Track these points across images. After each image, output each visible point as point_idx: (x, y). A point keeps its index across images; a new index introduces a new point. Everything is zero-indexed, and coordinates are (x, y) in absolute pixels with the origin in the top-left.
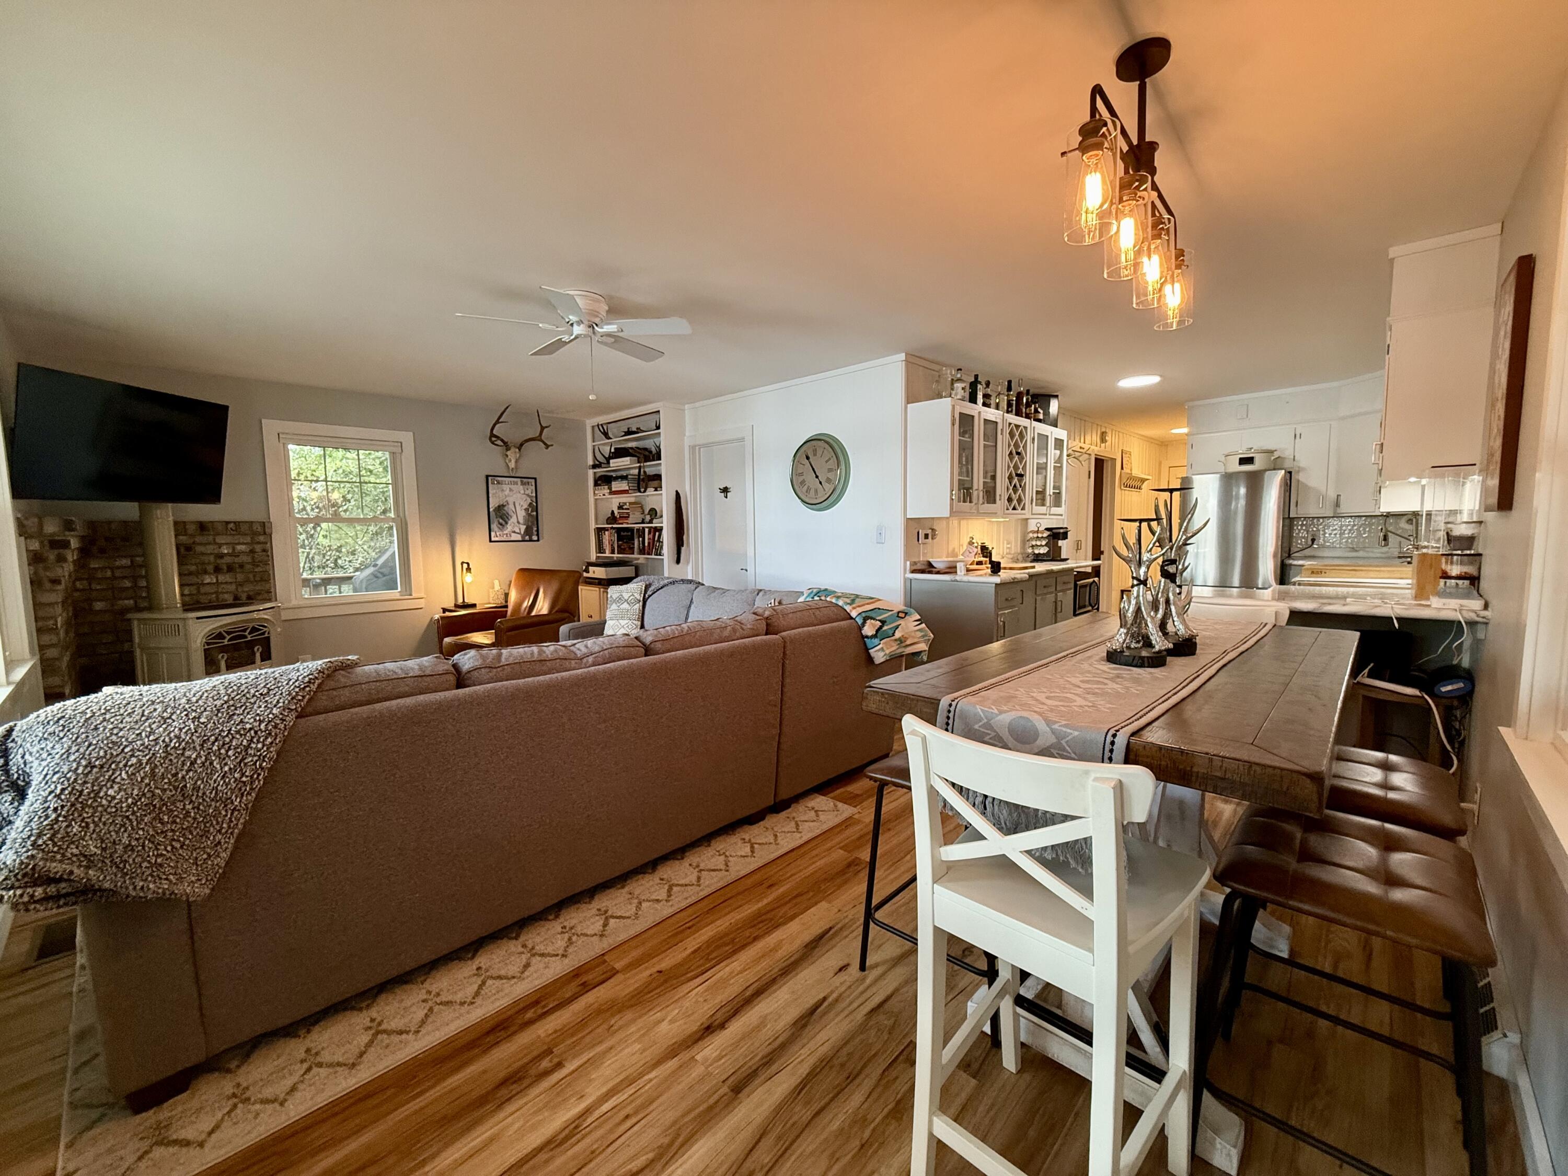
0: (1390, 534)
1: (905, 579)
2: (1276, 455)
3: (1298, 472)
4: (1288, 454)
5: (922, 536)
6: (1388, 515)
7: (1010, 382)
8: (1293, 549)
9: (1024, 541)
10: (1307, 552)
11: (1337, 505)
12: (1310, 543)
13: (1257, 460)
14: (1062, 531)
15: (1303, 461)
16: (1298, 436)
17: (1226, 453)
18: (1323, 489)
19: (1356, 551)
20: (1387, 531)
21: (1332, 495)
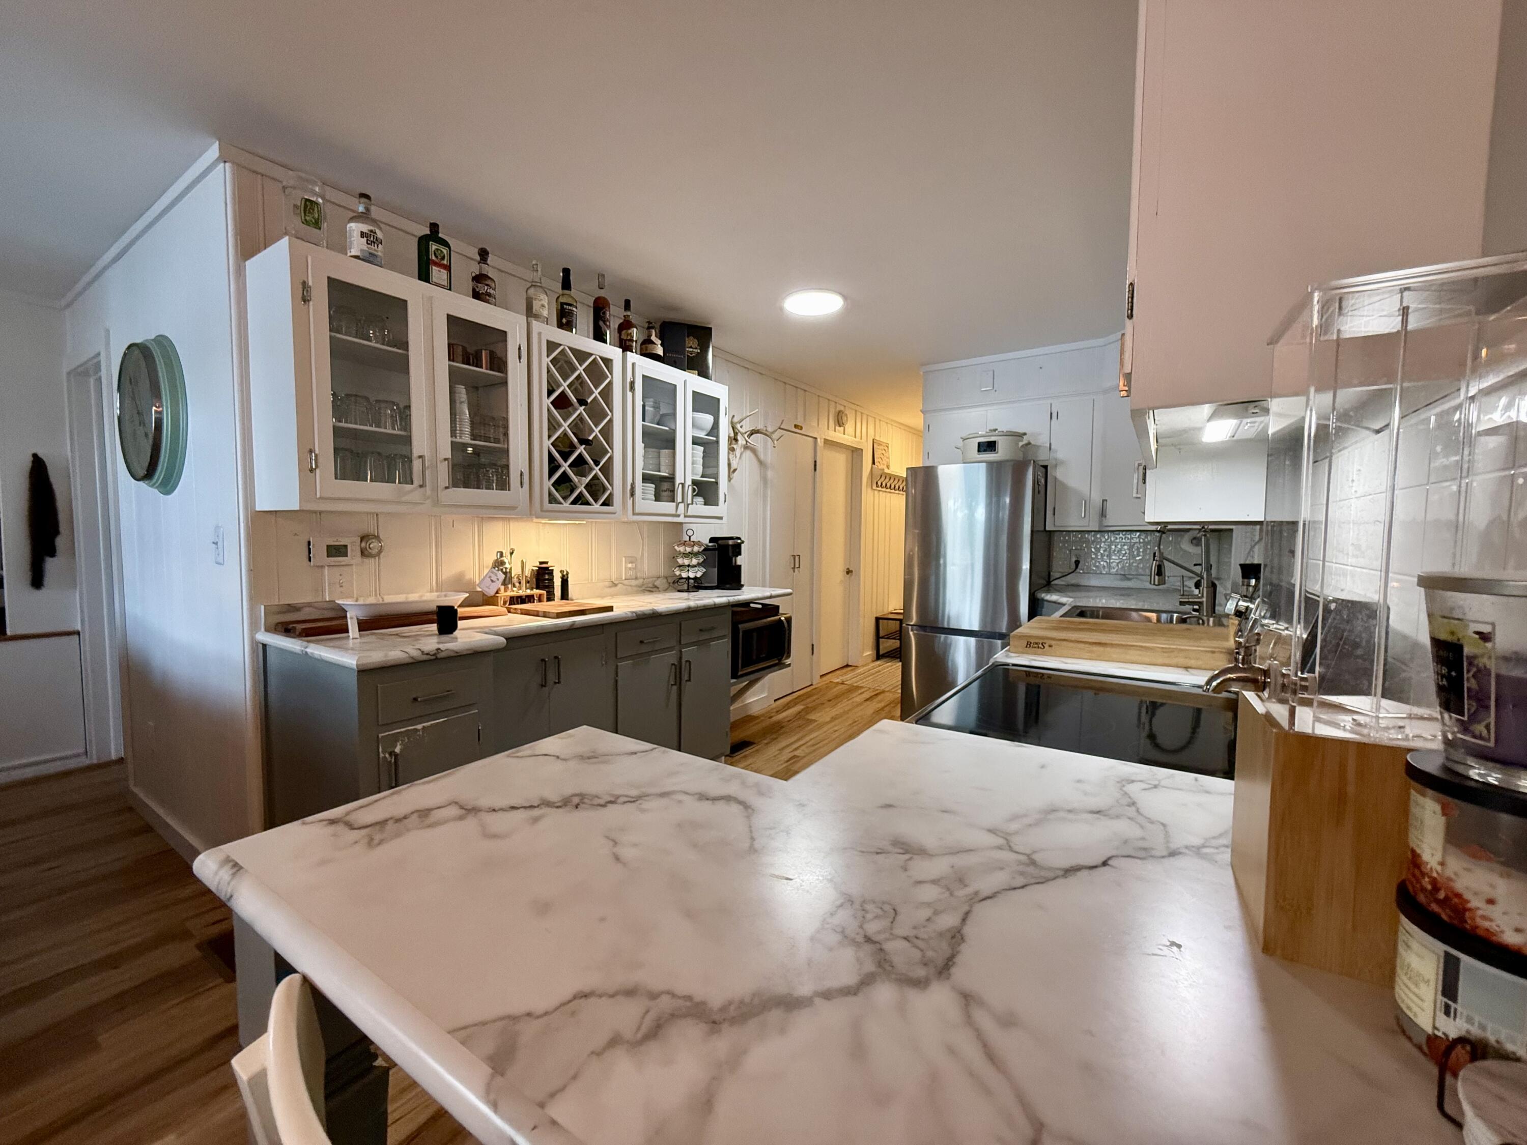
0: (1166, 563)
1: (254, 643)
2: (1025, 440)
3: (1056, 466)
4: (1042, 440)
5: (319, 552)
6: (1164, 529)
7: (566, 272)
8: (1055, 575)
9: (672, 558)
10: (1071, 579)
11: (1103, 514)
12: (1073, 566)
13: (1000, 446)
14: (731, 542)
15: (1061, 453)
16: (1054, 415)
17: (964, 435)
18: (1085, 490)
19: (1129, 579)
20: (1163, 558)
21: (1096, 498)
